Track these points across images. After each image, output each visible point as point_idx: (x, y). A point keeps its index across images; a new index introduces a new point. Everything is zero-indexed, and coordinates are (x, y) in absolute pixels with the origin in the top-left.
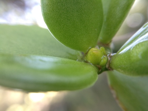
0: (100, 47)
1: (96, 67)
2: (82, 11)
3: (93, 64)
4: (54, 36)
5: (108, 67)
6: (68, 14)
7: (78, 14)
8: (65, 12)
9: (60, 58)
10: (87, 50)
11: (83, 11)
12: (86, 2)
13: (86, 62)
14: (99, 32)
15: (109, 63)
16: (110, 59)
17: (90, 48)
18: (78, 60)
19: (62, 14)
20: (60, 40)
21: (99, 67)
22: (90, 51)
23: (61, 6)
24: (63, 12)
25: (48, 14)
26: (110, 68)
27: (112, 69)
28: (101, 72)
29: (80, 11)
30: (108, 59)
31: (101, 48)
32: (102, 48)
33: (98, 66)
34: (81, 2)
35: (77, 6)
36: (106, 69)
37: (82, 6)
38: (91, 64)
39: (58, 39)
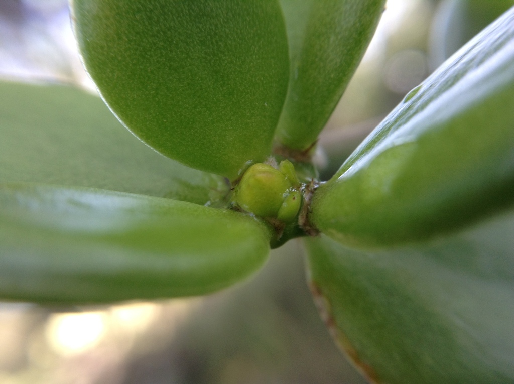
0: (279, 162)
1: (268, 223)
2: (217, 42)
3: (257, 216)
4: (125, 121)
5: (305, 225)
6: (171, 51)
7: (206, 53)
8: (162, 43)
9: (146, 197)
10: (240, 171)
11: (220, 43)
12: (230, 14)
13: (237, 209)
14: (278, 114)
15: (307, 210)
16: (310, 199)
17: (249, 162)
18: (209, 203)
19: (150, 51)
20: (147, 135)
21: (277, 223)
22: (248, 174)
23: (147, 23)
24: (154, 44)
25: (102, 48)
26: (310, 226)
27: (317, 232)
28: (281, 239)
29: (212, 43)
30: (302, 199)
31: (283, 162)
32: (287, 165)
33: (272, 221)
34: (214, 15)
35: (201, 26)
36: (299, 232)
37: (219, 26)
38: (252, 215)
39: (137, 133)
